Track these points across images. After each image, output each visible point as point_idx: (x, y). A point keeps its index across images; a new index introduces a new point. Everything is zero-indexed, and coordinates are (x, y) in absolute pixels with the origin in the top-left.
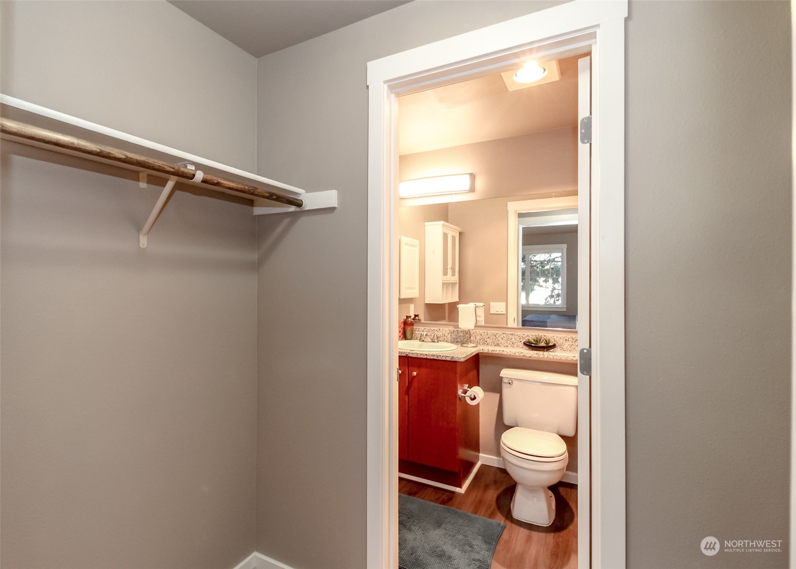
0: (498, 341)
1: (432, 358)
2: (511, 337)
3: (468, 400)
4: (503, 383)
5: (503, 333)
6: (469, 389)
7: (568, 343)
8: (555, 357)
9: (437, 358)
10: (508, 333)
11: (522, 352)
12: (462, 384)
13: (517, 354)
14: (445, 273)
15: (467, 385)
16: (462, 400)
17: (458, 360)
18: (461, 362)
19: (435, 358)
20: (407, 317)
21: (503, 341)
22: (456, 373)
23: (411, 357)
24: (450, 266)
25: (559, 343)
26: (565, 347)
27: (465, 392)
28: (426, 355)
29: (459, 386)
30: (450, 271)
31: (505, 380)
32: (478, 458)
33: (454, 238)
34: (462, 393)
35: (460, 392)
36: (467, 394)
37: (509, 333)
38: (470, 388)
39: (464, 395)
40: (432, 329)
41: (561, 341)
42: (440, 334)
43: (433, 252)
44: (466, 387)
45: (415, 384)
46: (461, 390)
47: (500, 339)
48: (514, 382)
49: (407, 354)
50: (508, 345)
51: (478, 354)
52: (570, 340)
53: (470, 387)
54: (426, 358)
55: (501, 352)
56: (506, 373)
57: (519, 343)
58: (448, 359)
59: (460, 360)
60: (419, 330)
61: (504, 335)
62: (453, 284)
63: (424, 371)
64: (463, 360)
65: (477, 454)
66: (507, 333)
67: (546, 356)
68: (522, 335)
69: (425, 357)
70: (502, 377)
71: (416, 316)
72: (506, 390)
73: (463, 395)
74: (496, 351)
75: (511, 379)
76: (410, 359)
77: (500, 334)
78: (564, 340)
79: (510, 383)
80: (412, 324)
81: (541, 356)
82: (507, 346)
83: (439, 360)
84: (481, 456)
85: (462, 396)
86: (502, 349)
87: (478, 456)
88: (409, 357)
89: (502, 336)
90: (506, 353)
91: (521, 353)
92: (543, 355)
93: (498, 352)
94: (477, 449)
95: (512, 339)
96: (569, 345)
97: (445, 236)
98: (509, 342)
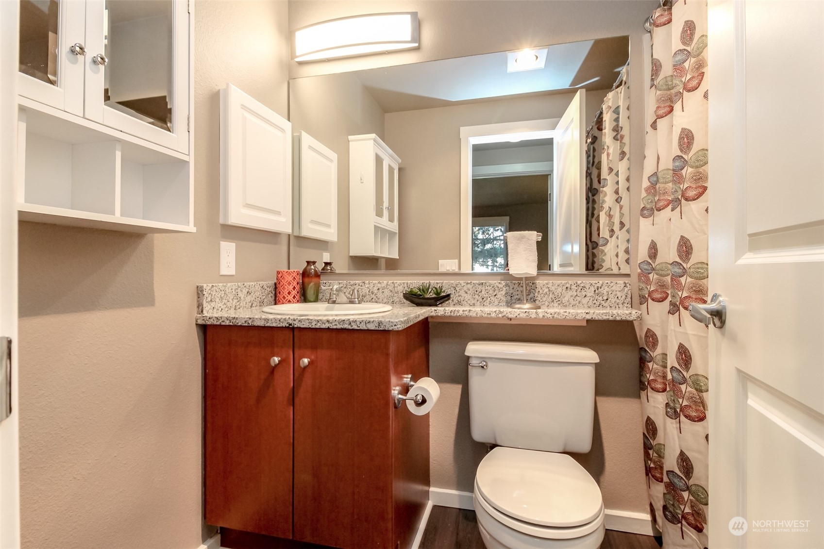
0: (459, 296)
1: (339, 327)
2: (480, 288)
3: (411, 407)
4: (470, 367)
5: (467, 283)
6: (412, 383)
7: (570, 293)
8: (556, 316)
9: (350, 327)
10: (475, 282)
11: (502, 310)
12: (400, 374)
13: (493, 315)
14: (379, 213)
15: (410, 376)
16: (400, 407)
17: (391, 329)
18: (398, 332)
19: (346, 326)
20: (308, 262)
21: (468, 297)
22: (387, 355)
23: (300, 328)
24: (386, 204)
25: (556, 294)
26: (565, 300)
27: (406, 390)
28: (328, 321)
29: (394, 380)
30: (386, 213)
31: (473, 362)
32: (426, 494)
33: (391, 170)
34: (399, 394)
35: (395, 392)
36: (411, 394)
37: (477, 282)
38: (415, 382)
39: (404, 397)
40: (352, 282)
41: (560, 290)
42: (365, 290)
43: (361, 179)
44: (407, 379)
45: (308, 380)
46: (398, 388)
47: (462, 293)
48: (490, 364)
49: (291, 322)
50: (475, 301)
51: (427, 318)
52: (574, 287)
53: (415, 379)
54: (328, 328)
55: (466, 313)
56: (474, 349)
57: (492, 298)
58: (372, 327)
59: (395, 328)
60: (329, 285)
61: (469, 286)
62: (391, 234)
63: (324, 354)
64: (400, 327)
65: (426, 488)
66: (473, 282)
67: (541, 316)
68: (497, 284)
69: (327, 325)
70: (468, 358)
71: (327, 264)
72: (476, 380)
73: (400, 396)
74: (458, 311)
75: (483, 359)
76: (296, 333)
77: (463, 284)
78: (564, 288)
79: (482, 367)
80: (317, 275)
81: (533, 316)
82: (474, 304)
83: (353, 330)
84: (432, 492)
85: (399, 400)
86: (467, 308)
87: (427, 492)
88: (293, 328)
89: (465, 288)
90: (474, 315)
91: (501, 312)
92: (536, 313)
93: (461, 312)
94: (425, 479)
95: (481, 291)
96: (572, 296)
97: (379, 161)
98: (477, 296)
